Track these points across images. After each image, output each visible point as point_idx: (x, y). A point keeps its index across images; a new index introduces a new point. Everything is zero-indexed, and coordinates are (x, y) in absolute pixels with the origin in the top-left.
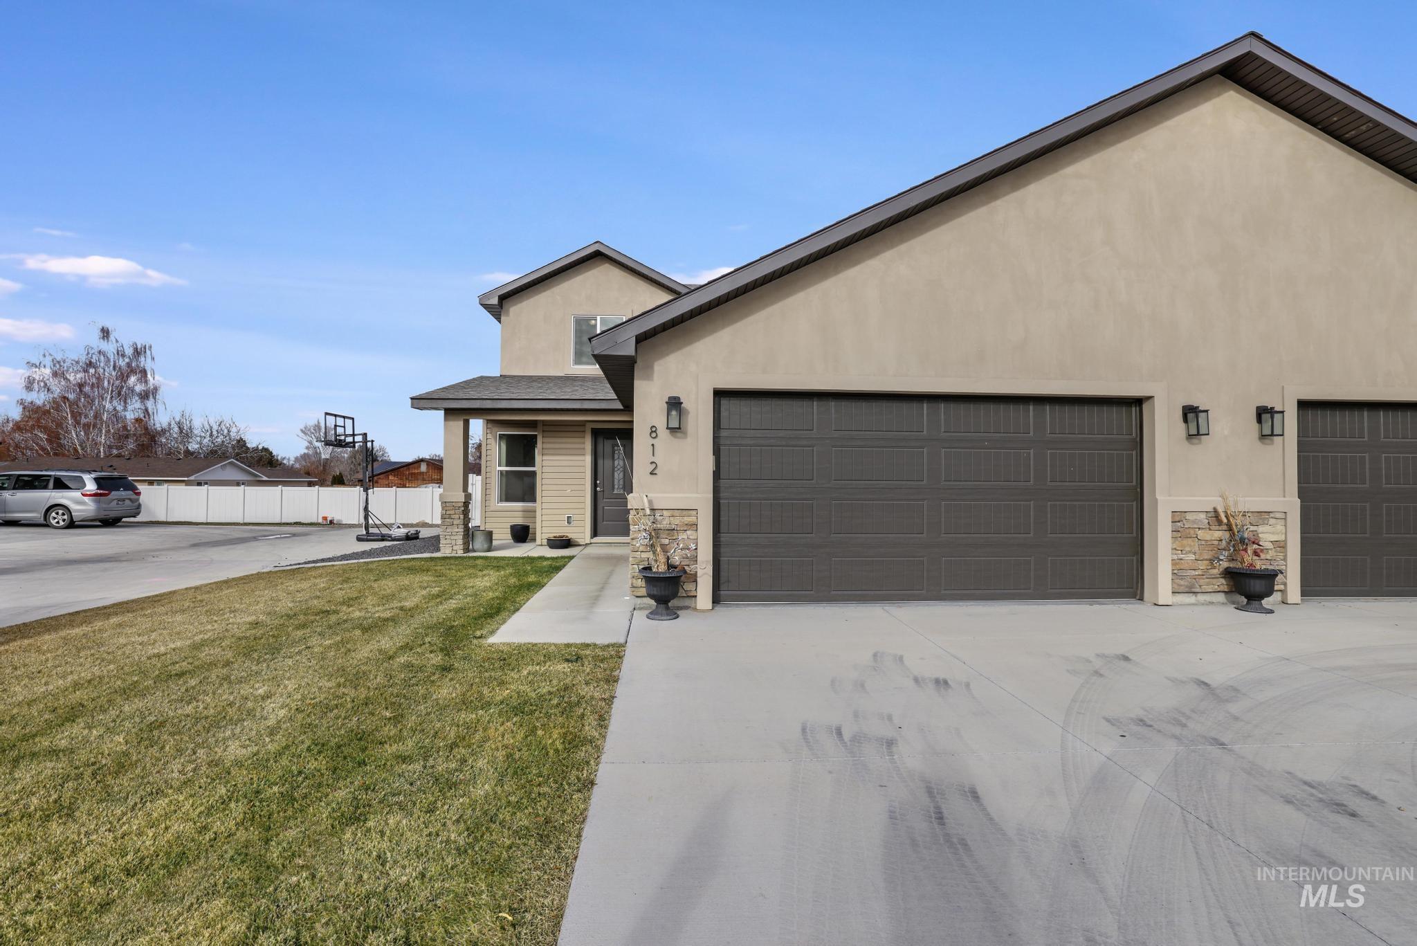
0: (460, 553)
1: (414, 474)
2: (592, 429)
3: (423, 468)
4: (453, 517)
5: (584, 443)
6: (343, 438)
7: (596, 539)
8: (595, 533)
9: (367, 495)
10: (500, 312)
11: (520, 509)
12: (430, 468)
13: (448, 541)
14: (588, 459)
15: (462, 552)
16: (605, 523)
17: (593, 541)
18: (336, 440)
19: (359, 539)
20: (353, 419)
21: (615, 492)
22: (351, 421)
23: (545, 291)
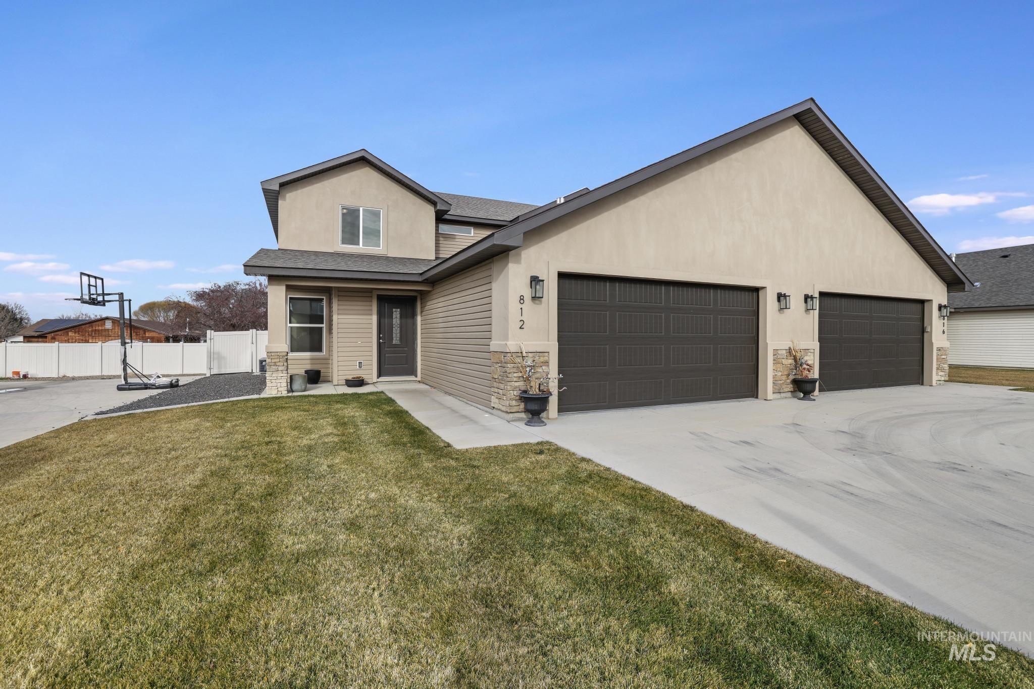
0: (285, 393)
1: (99, 330)
2: (377, 295)
3: (108, 325)
4: (278, 364)
5: (371, 306)
6: (94, 297)
7: (382, 379)
8: (380, 375)
9: (125, 348)
10: (278, 197)
11: (309, 357)
12: (116, 325)
13: (274, 384)
14: (375, 318)
15: (286, 392)
16: (386, 366)
17: (379, 380)
18: (90, 298)
19: (120, 388)
20: (102, 279)
21: (394, 343)
22: (101, 281)
23: (317, 183)
